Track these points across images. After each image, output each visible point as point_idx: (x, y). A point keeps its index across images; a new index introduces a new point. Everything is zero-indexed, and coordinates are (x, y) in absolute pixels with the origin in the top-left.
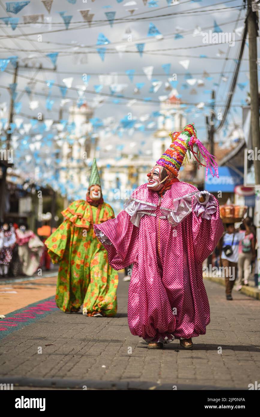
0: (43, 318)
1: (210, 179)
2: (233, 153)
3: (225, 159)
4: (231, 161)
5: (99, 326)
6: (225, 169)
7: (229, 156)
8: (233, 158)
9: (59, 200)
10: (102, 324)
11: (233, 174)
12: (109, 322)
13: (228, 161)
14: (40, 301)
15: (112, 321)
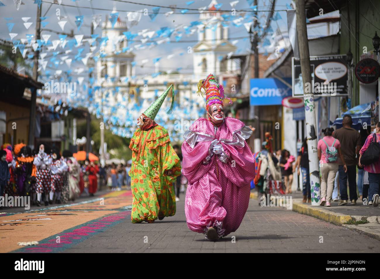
0: (80, 243)
1: (256, 92)
2: (279, 63)
3: (271, 70)
4: (277, 72)
5: (141, 248)
6: (271, 81)
7: (275, 67)
8: (279, 67)
9: (94, 122)
10: (144, 246)
11: (280, 85)
12: (151, 244)
13: (274, 71)
14: (77, 226)
15: (154, 243)
